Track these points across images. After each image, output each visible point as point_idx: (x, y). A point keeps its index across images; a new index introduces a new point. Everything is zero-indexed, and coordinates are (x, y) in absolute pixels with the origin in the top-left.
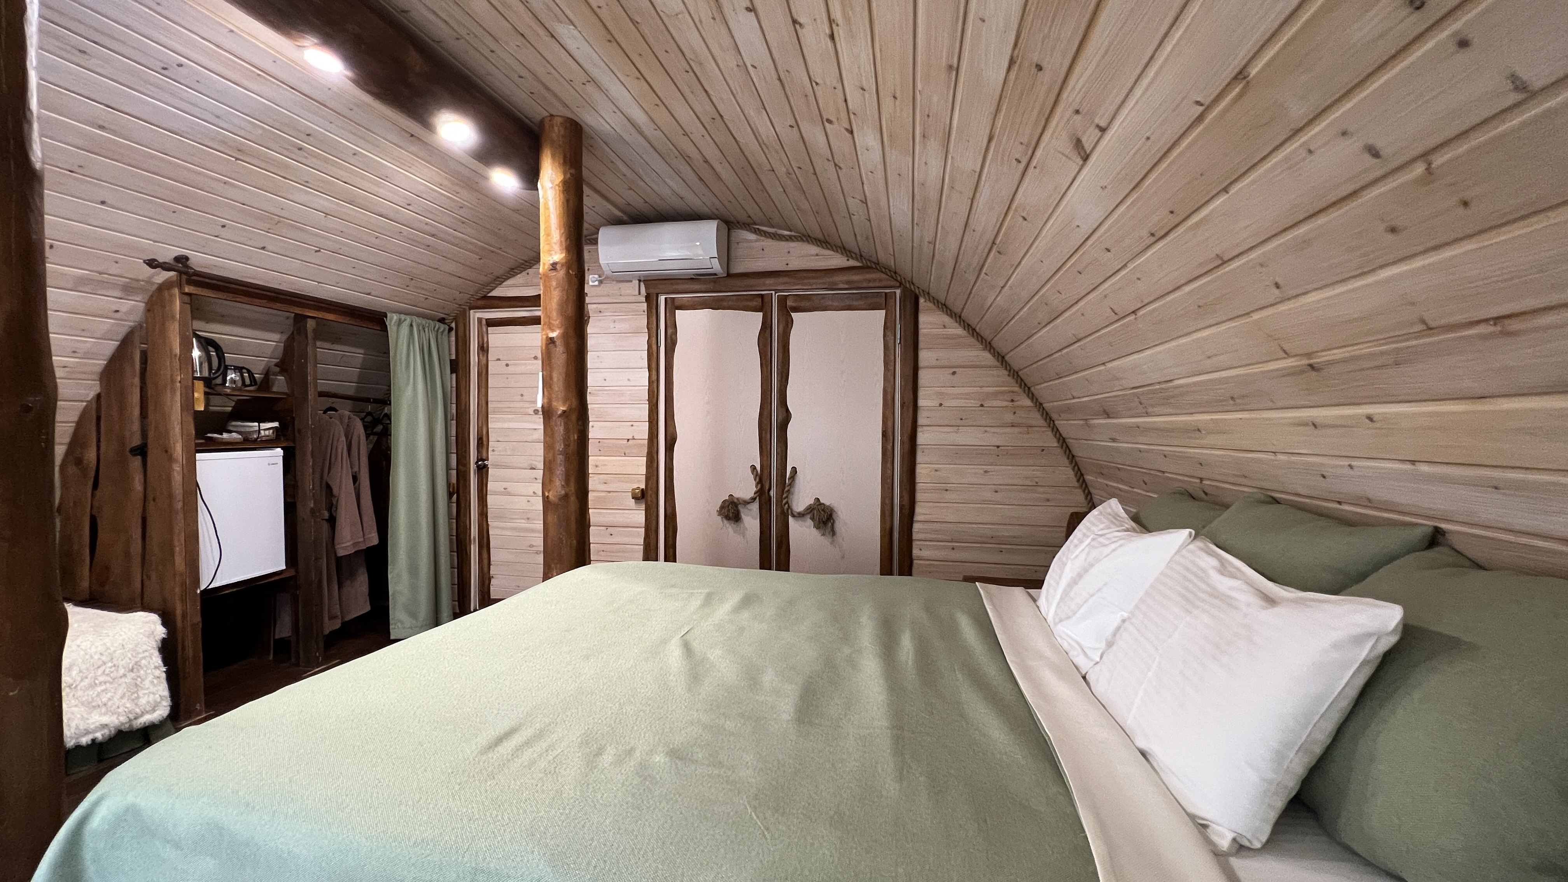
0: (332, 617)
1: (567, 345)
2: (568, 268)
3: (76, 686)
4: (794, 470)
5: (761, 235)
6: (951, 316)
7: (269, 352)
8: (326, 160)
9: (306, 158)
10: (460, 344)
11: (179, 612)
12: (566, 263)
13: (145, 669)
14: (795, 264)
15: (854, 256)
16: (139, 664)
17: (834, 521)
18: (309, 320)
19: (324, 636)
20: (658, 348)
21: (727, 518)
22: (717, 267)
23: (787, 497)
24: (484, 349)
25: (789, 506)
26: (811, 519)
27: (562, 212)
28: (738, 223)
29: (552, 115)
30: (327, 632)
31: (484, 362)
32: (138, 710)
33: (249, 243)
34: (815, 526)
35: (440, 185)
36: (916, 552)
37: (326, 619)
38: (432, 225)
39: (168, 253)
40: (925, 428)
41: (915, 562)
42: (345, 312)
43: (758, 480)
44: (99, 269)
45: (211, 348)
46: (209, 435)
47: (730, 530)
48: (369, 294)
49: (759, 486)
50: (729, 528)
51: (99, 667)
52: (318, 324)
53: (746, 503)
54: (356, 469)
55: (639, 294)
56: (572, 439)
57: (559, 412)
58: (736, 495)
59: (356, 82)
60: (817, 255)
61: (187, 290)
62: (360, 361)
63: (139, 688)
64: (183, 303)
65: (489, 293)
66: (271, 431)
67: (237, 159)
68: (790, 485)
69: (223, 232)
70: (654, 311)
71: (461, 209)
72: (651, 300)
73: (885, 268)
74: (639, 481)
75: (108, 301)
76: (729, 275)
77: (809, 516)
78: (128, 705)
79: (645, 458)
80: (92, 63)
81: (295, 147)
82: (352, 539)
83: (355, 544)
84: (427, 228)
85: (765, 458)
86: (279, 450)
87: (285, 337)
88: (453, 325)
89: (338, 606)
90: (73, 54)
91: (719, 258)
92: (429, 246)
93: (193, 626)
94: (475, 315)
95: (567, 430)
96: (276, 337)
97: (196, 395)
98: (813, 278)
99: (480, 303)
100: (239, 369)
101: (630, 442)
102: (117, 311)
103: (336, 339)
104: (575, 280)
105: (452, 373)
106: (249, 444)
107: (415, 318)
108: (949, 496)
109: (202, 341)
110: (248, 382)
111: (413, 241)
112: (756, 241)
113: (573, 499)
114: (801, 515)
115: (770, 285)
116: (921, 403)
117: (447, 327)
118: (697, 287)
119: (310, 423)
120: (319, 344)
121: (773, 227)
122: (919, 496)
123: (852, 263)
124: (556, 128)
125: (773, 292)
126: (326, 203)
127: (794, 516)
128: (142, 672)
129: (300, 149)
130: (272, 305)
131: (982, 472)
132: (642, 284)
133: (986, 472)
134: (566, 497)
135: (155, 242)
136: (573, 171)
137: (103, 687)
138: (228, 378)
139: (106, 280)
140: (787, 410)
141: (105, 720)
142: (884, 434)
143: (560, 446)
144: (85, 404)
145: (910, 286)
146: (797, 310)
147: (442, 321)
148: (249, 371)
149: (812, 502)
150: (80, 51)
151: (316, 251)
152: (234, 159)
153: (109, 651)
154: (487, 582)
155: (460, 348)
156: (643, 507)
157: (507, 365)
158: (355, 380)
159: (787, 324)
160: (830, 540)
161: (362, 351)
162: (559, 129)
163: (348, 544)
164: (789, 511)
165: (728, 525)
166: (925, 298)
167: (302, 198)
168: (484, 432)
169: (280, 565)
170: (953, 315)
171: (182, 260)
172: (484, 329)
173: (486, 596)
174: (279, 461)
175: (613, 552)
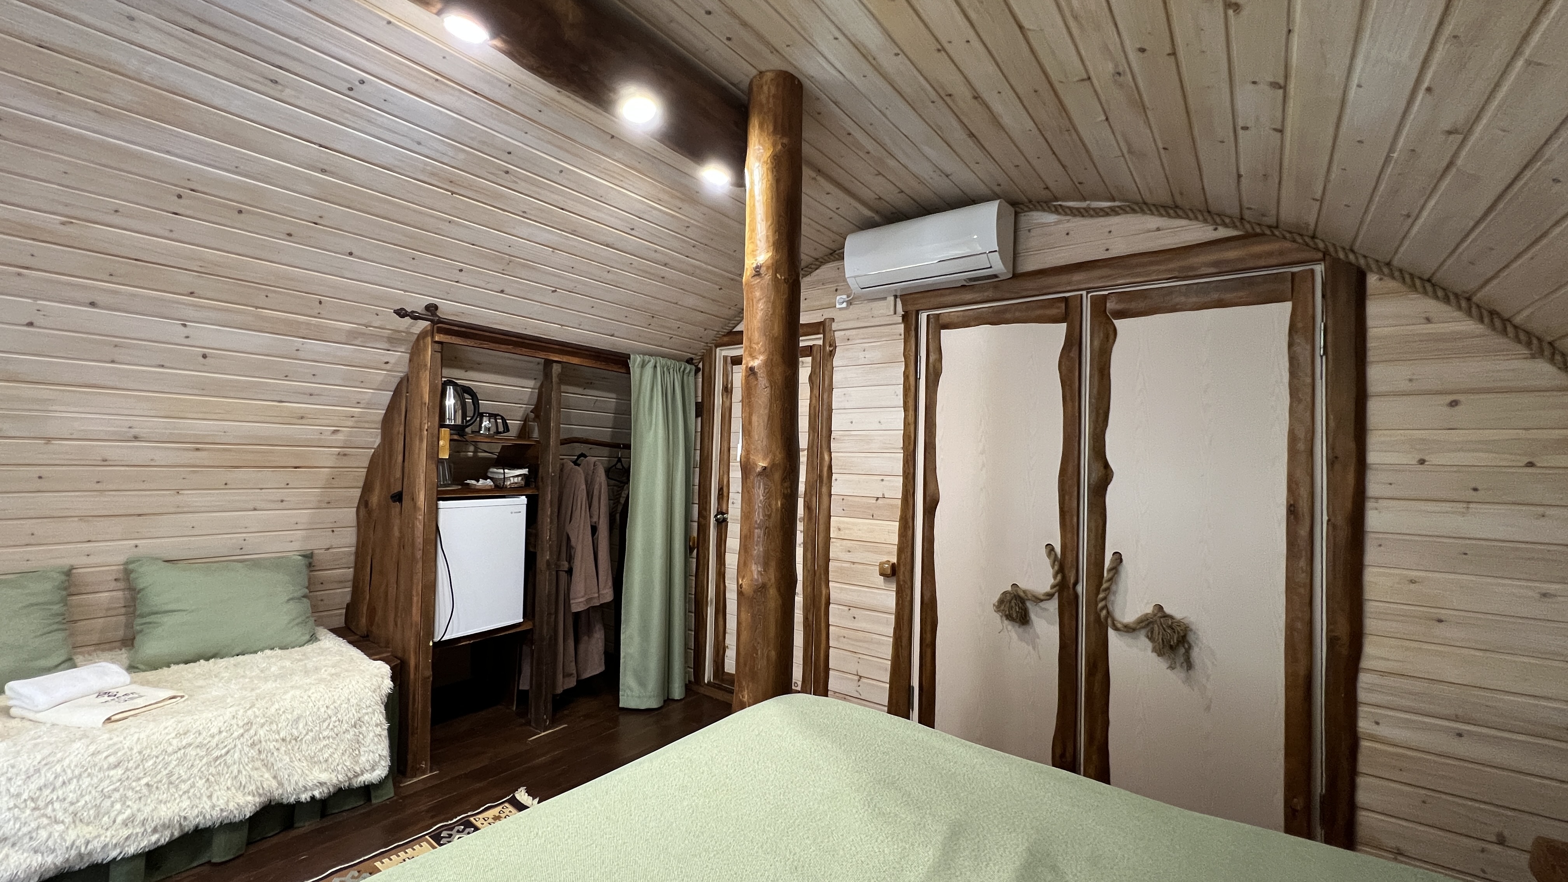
0: (566, 675)
1: (770, 374)
2: (776, 271)
3: (302, 739)
4: (1118, 557)
5: (1066, 214)
6: (1447, 300)
7: (526, 399)
8: (534, 183)
9: (516, 183)
10: (706, 385)
11: (412, 663)
12: (773, 264)
13: (367, 725)
14: (1119, 248)
15: (1227, 220)
16: (362, 719)
17: (1190, 647)
18: (554, 364)
19: (554, 696)
20: (917, 380)
21: (1009, 617)
22: (998, 265)
23: (1105, 598)
24: (728, 390)
25: (1108, 612)
26: (1148, 637)
27: (770, 196)
28: (1030, 201)
29: (761, 73)
30: (559, 690)
31: (728, 404)
32: (358, 770)
33: (488, 286)
34: (1154, 650)
35: (659, 201)
36: (1364, 725)
37: (560, 677)
38: (662, 253)
39: (418, 303)
40: (1384, 503)
41: (1364, 744)
42: (590, 355)
43: (1056, 568)
44: (364, 321)
45: (466, 396)
46: (468, 481)
47: (1014, 635)
48: (612, 336)
49: (1059, 577)
50: (1011, 631)
51: (324, 721)
52: (562, 368)
53: (1037, 600)
54: (595, 519)
55: (895, 313)
56: (774, 507)
57: (759, 469)
58: (1023, 585)
59: (510, 54)
60: (1158, 229)
61: (437, 339)
62: (613, 406)
63: (361, 745)
64: (434, 351)
65: (734, 327)
66: (520, 478)
67: (453, 193)
68: (1110, 580)
69: (462, 277)
70: (913, 333)
71: (689, 230)
72: (909, 320)
73: (1290, 232)
74: (889, 553)
75: (376, 353)
76: (1016, 276)
77: (1143, 632)
78: (348, 764)
79: (897, 524)
80: (288, 93)
81: (500, 170)
82: (585, 594)
83: (589, 600)
84: (658, 256)
85: (1069, 536)
86: (524, 497)
87: (538, 384)
88: (701, 366)
89: (574, 663)
90: (266, 85)
91: (1001, 252)
92: (663, 278)
93: (425, 679)
94: (723, 353)
95: (768, 495)
96: (531, 383)
97: (441, 443)
98: (1152, 263)
99: (726, 339)
100: (491, 416)
101: (880, 501)
102: (387, 363)
103: (588, 384)
104: (784, 287)
105: (697, 417)
106: (500, 491)
107: (661, 361)
108: (1440, 631)
109: (458, 388)
110: (501, 429)
111: (645, 273)
112: (1057, 223)
113: (772, 592)
114: (1129, 629)
115: (1079, 282)
116: (1373, 457)
117: (694, 368)
118: (969, 297)
119: (550, 470)
120: (563, 388)
121: (1084, 199)
122: (1371, 624)
123: (1223, 233)
124: (765, 88)
125: (1084, 293)
126: (550, 237)
127: (1116, 629)
128: (364, 728)
129: (507, 172)
130: (518, 350)
131: (1537, 596)
132: (899, 300)
133: (1545, 595)
134: (762, 588)
135: (405, 291)
136: (785, 141)
137: (325, 743)
138: (483, 425)
139: (373, 333)
140: (1106, 466)
141: (324, 777)
142: (1292, 511)
143: (758, 516)
144: (373, 450)
145: (1347, 256)
146: (1122, 314)
147: (690, 361)
148: (503, 418)
149: (1149, 610)
150: (272, 81)
151: (553, 291)
152: (450, 193)
153: (335, 705)
154: (721, 652)
155: (705, 389)
156: (894, 587)
158: (611, 425)
159: (1107, 337)
160: (1183, 675)
161: (614, 396)
162: (769, 88)
163: (581, 600)
164: (1109, 621)
165: (1010, 627)
166: (1380, 271)
167: (524, 231)
168: (725, 482)
169: (517, 617)
170: (1452, 297)
171: (432, 308)
172: (730, 369)
173: (720, 668)
174: (524, 509)
175: (856, 640)
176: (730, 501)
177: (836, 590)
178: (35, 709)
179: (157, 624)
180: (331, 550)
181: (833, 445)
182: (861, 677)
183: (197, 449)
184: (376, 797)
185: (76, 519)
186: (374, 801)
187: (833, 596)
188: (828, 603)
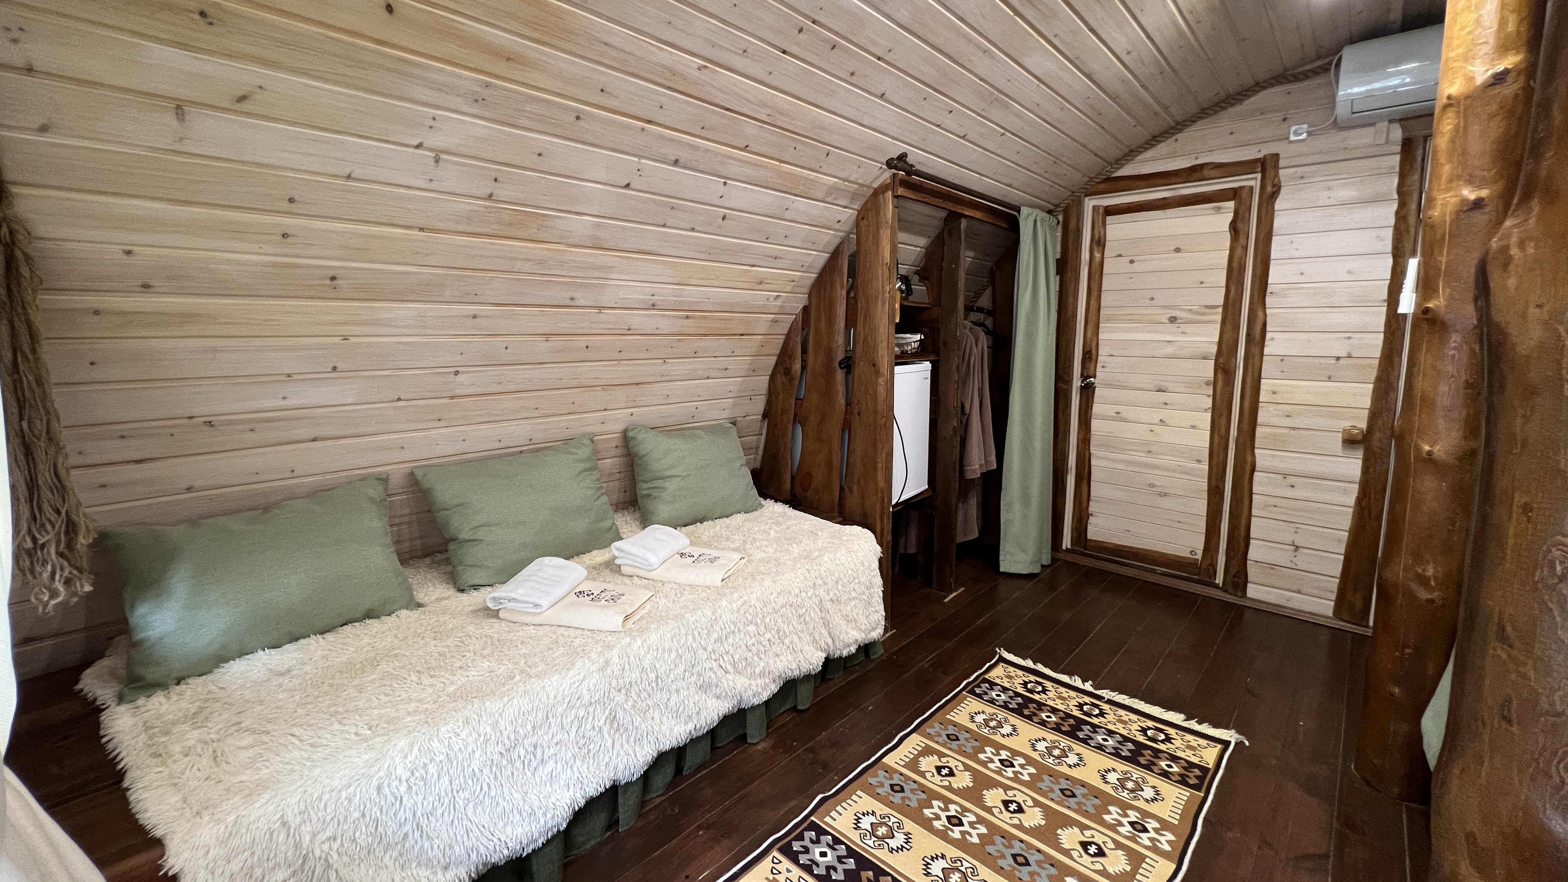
10: (1070, 239)
11: (878, 528)
18: (964, 220)
24: (1099, 243)
31: (1100, 259)
48: (1010, 185)
52: (969, 223)
55: (1388, 142)
61: (899, 193)
64: (895, 207)
65: (1114, 172)
72: (1413, 149)
74: (1356, 418)
79: (1370, 386)
82: (977, 464)
83: (979, 468)
86: (929, 363)
87: (929, 242)
93: (888, 543)
94: (1090, 204)
96: (924, 241)
99: (1102, 187)
101: (1342, 361)
102: (837, 221)
105: (1057, 274)
106: (906, 357)
107: (1038, 211)
117: (1055, 220)
132: (1397, 126)
144: (793, 317)
147: (1051, 213)
154: (1085, 519)
155: (1070, 244)
156: (1359, 455)
157: (1132, 262)
163: (974, 468)
168: (1094, 344)
169: (923, 485)
171: (903, 157)
172: (1103, 219)
173: (1083, 535)
174: (928, 374)
175: (1296, 510)
176: (1099, 365)
177: (1262, 457)
178: (650, 568)
179: (664, 489)
180: (747, 418)
181: (1269, 300)
182: (1297, 547)
183: (687, 317)
184: (874, 654)
185: (600, 388)
186: (872, 657)
187: (1260, 462)
188: (1253, 470)
